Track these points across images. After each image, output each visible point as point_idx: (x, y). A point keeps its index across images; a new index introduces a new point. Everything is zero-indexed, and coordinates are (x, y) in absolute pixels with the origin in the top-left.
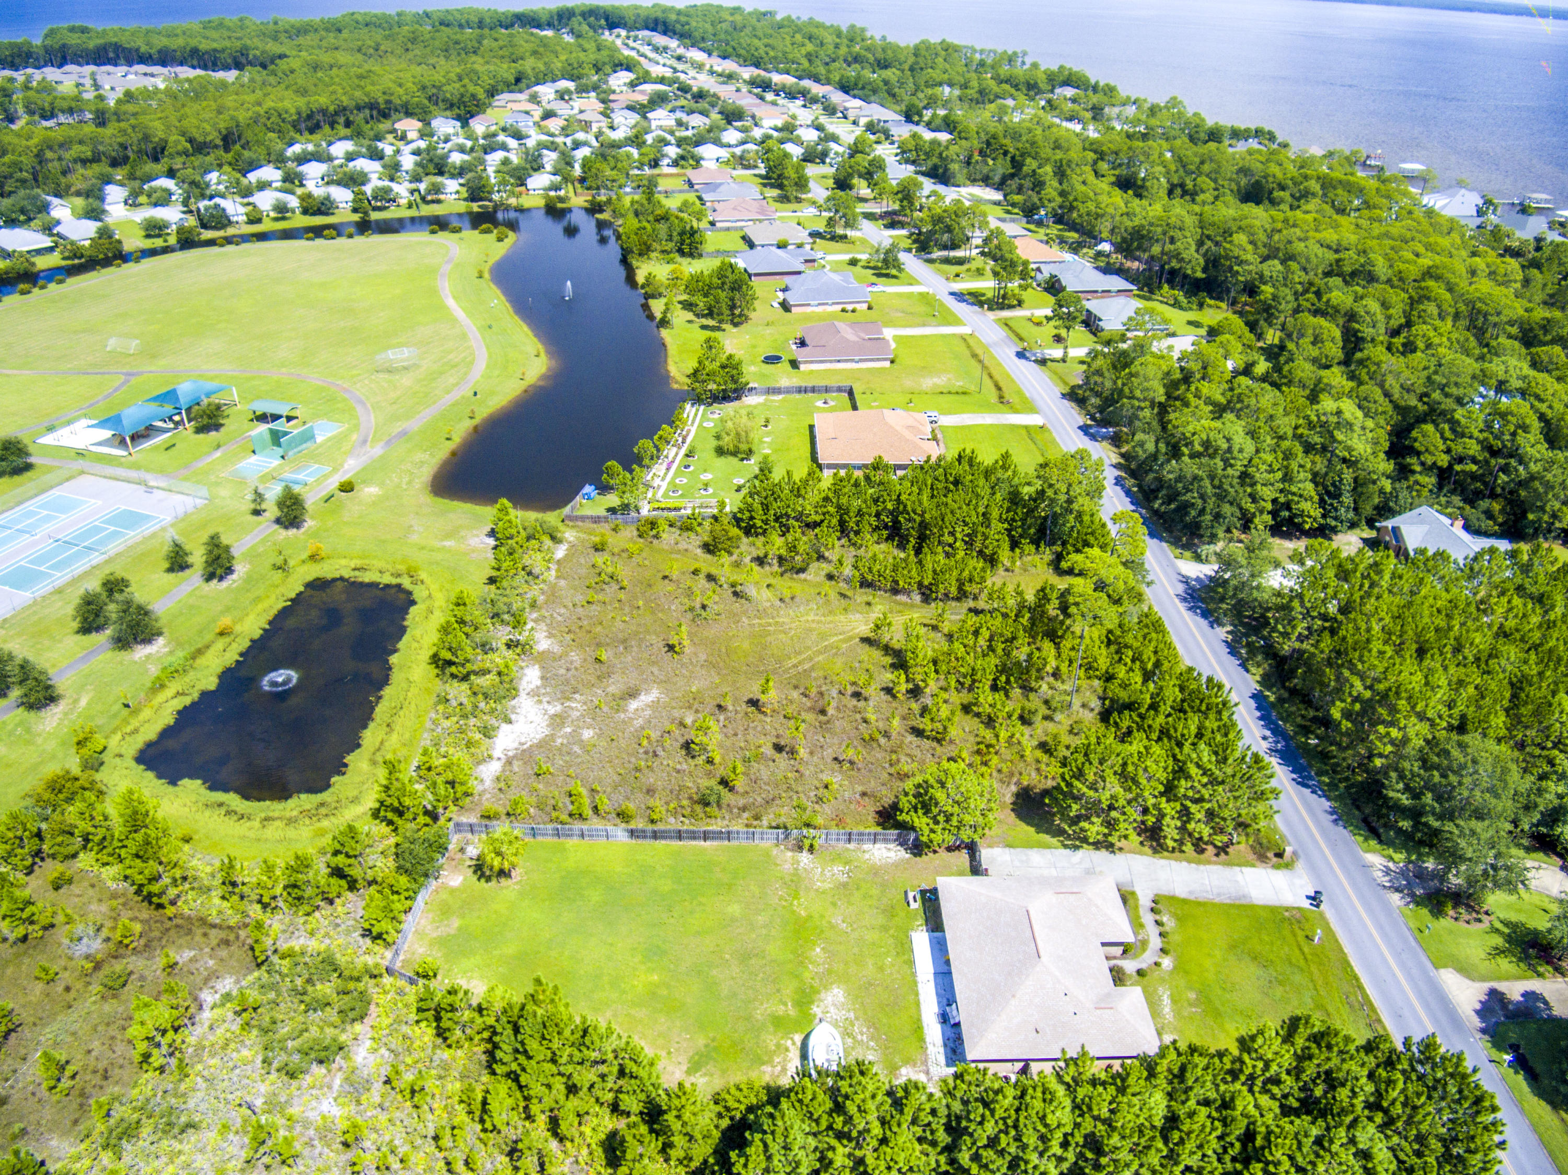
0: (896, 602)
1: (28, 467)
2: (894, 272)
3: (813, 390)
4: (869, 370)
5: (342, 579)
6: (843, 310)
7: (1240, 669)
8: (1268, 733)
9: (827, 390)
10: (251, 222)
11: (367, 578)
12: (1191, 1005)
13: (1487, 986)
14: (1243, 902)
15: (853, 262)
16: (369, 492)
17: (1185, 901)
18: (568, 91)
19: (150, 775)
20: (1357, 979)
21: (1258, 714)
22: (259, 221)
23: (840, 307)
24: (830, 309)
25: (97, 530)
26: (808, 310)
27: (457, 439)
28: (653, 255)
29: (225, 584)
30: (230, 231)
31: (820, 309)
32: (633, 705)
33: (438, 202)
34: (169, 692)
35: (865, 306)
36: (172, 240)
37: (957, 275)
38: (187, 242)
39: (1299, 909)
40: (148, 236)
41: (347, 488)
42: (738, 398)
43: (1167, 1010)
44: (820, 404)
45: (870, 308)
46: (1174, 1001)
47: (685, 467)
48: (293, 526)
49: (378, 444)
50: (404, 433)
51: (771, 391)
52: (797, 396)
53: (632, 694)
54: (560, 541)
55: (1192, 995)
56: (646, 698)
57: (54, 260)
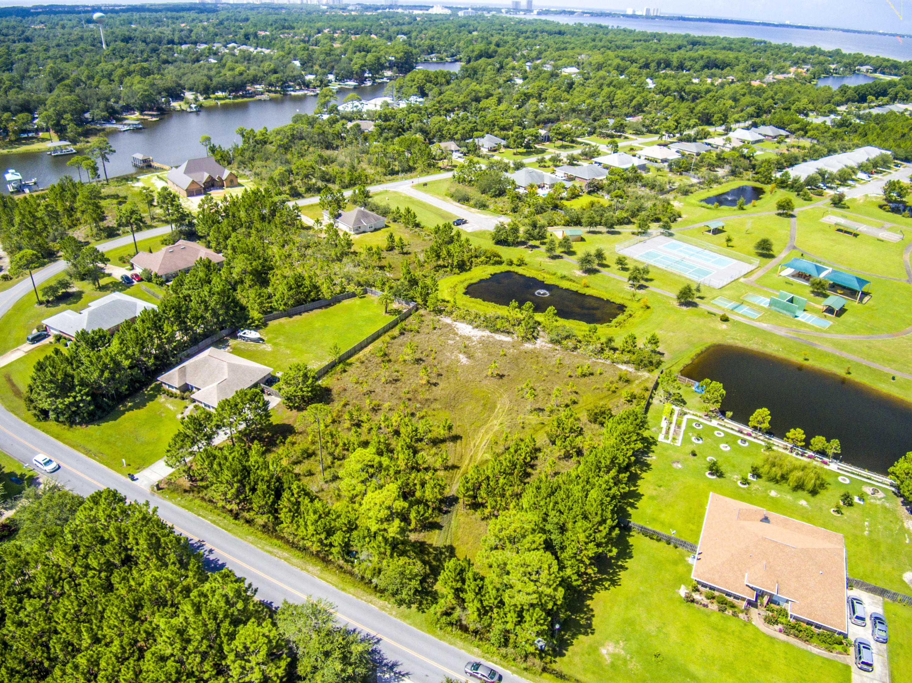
12: (162, 412)
34: (546, 276)
41: (724, 319)
43: (169, 405)
46: (168, 409)
47: (744, 441)
48: (681, 304)
49: (792, 334)
50: (812, 344)
53: (470, 357)
54: (637, 369)
55: (163, 415)
56: (464, 360)
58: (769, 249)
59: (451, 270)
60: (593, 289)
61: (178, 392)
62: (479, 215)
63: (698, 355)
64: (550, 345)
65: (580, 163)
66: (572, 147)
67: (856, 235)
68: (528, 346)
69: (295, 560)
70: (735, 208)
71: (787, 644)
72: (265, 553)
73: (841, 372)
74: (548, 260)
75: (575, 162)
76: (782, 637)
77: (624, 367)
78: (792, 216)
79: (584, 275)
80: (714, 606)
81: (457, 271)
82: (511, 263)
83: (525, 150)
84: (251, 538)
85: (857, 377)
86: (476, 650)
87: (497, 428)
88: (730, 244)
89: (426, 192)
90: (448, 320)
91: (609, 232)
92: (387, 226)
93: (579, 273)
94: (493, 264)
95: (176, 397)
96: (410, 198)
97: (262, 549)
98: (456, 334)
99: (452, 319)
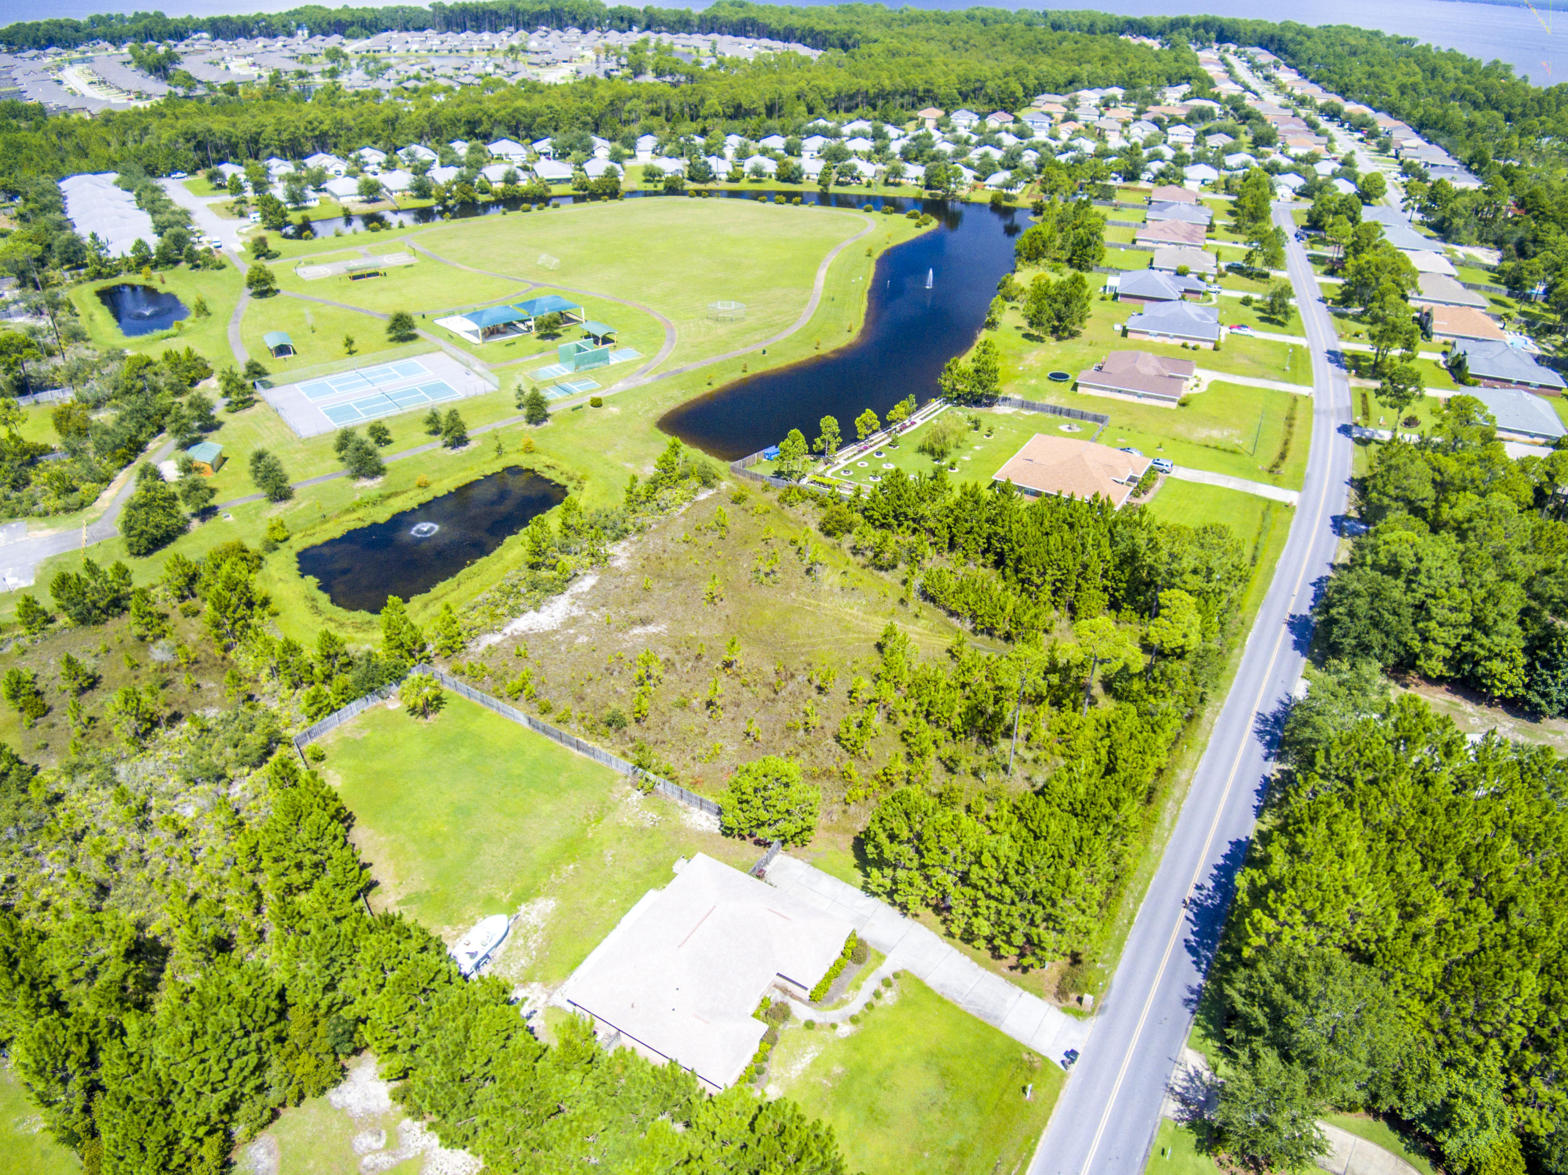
0: (946, 625)
1: (413, 337)
2: (1279, 318)
3: (1069, 413)
4: (1151, 408)
5: (533, 471)
6: (1184, 346)
7: (1252, 812)
8: (1210, 884)
9: (1083, 416)
10: (730, 180)
11: (548, 474)
12: (827, 1075)
14: (989, 1022)
15: (1246, 302)
16: (612, 410)
17: (927, 990)
18: (1114, 99)
19: (297, 566)
20: (1031, 1152)
21: (1221, 861)
22: (737, 180)
23: (1181, 342)
24: (1169, 341)
25: (414, 392)
26: (1147, 338)
27: (716, 386)
28: (1043, 261)
29: (454, 452)
30: (711, 186)
31: (1159, 340)
32: (638, 630)
33: (898, 185)
34: (354, 516)
35: (1211, 346)
36: (661, 187)
37: (1357, 335)
38: (672, 189)
39: (1044, 1058)
40: (647, 181)
41: (597, 404)
42: (990, 405)
44: (1064, 428)
45: (1216, 349)
46: (814, 1064)
47: (878, 453)
48: (539, 422)
49: (651, 376)
50: (679, 371)
51: (1024, 405)
52: (1050, 416)
53: (644, 622)
54: (712, 487)
55: (838, 1069)
56: (651, 629)
57: (568, 189)
60: (438, 481)
63: (682, 440)
67: (383, 273)
68: (621, 563)
78: (277, 290)
79: (378, 481)
82: (268, 546)
88: (353, 348)
90: (492, 639)
94: (257, 565)
97: (1170, 829)
98: (556, 632)
99: (493, 631)
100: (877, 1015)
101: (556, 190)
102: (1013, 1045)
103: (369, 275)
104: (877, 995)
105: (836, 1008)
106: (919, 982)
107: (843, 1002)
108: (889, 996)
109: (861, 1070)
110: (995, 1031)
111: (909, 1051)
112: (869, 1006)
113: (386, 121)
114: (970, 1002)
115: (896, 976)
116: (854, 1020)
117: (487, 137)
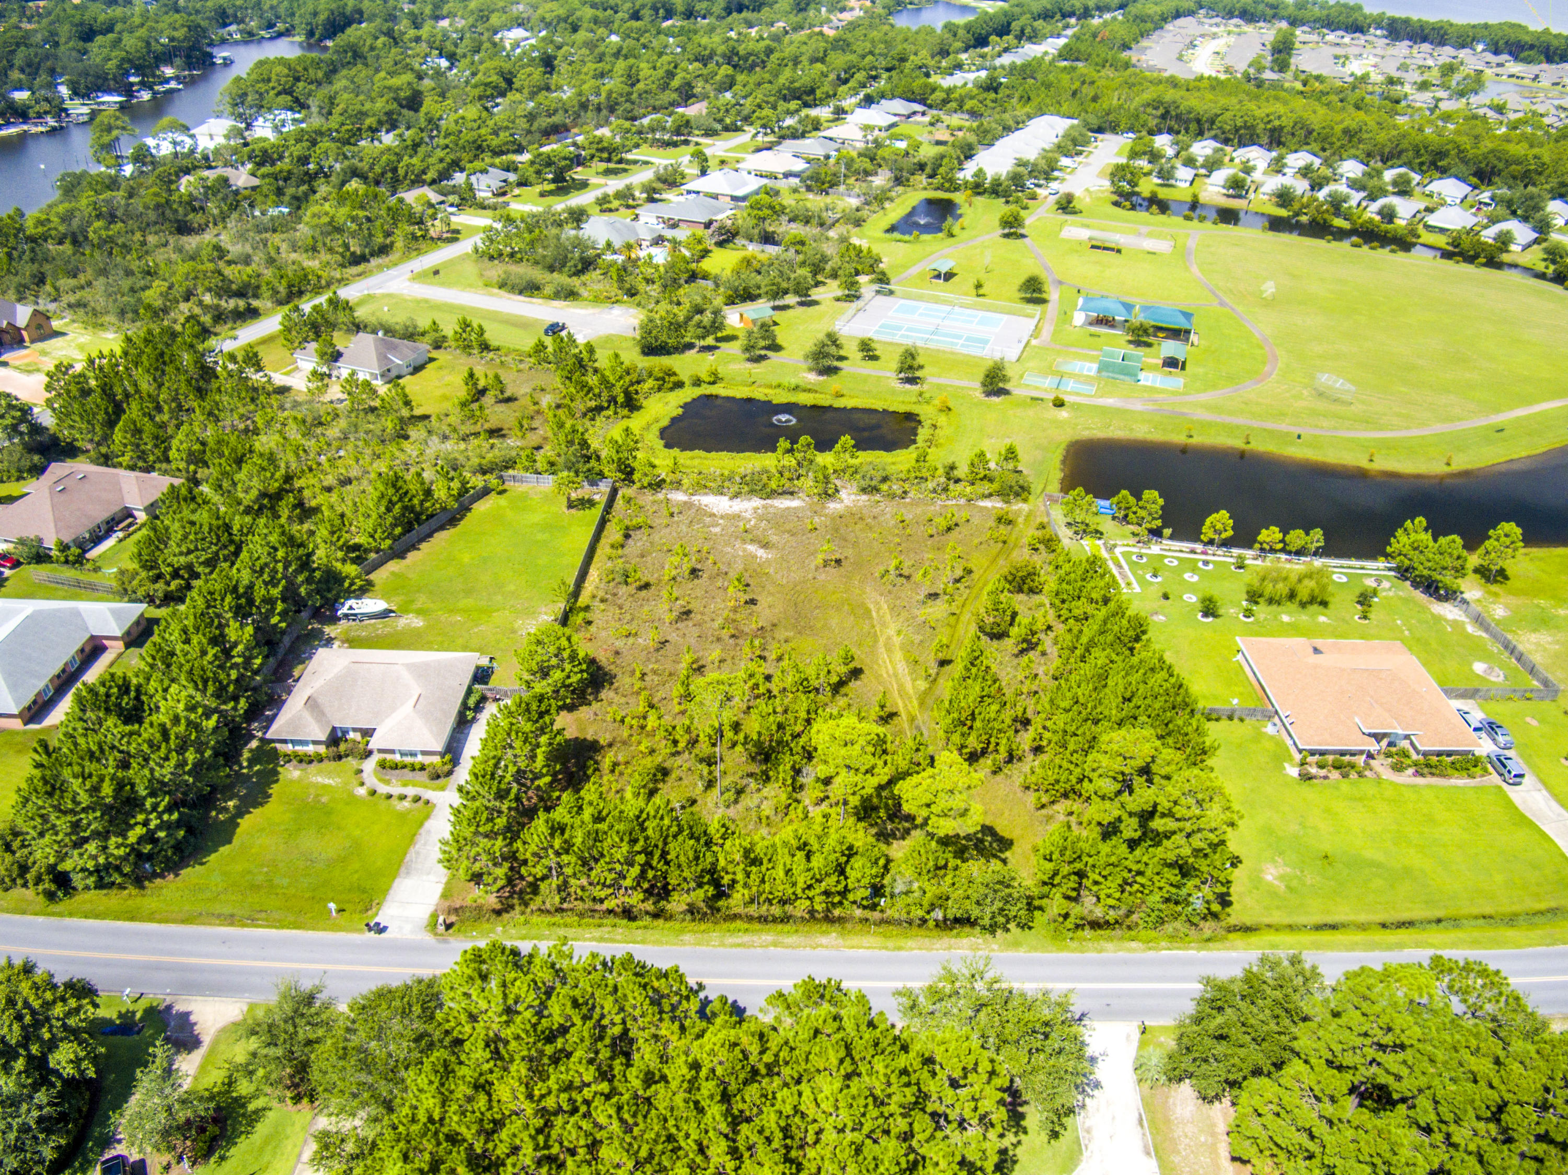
3: (1519, 658)
11: (923, 430)
12: (317, 796)
13: (206, 1039)
14: (403, 869)
17: (421, 825)
19: (687, 401)
27: (1194, 440)
29: (900, 386)
41: (1059, 404)
42: (1443, 599)
43: (320, 779)
44: (1479, 666)
46: (324, 786)
47: (1206, 563)
48: (988, 394)
49: (1151, 406)
50: (1183, 414)
51: (1479, 620)
52: (1496, 648)
53: (766, 546)
54: (1007, 502)
55: (324, 799)
56: (761, 553)
57: (1441, 241)
58: (1040, 291)
59: (616, 413)
60: (851, 397)
61: (322, 749)
62: (572, 310)
63: (1063, 462)
64: (865, 497)
65: (664, 196)
66: (625, 170)
67: (1119, 251)
68: (833, 506)
69: (790, 940)
70: (940, 235)
71: (1429, 786)
72: (734, 950)
73: (1238, 443)
74: (749, 365)
75: (657, 196)
76: (1419, 780)
77: (987, 503)
78: (1023, 236)
79: (821, 378)
80: (1335, 775)
81: (626, 412)
82: (697, 382)
83: (552, 187)
84: (687, 937)
85: (1260, 445)
86: (1134, 944)
87: (897, 640)
88: (981, 292)
89: (443, 284)
90: (679, 497)
91: (802, 304)
92: (432, 360)
93: (813, 377)
94: (671, 389)
95: (321, 760)
96: (427, 301)
97: (722, 944)
98: (713, 515)
99: (686, 492)
100: (384, 804)
101: (1427, 237)
102: (386, 891)
103: (1105, 249)
104: (403, 797)
105: (380, 780)
106: (428, 817)
107: (388, 782)
108: (406, 804)
109: (329, 813)
110: (394, 875)
111: (357, 832)
112: (390, 797)
113: (1346, 131)
114: (418, 853)
115: (428, 802)
116: (373, 793)
117: (1444, 172)
